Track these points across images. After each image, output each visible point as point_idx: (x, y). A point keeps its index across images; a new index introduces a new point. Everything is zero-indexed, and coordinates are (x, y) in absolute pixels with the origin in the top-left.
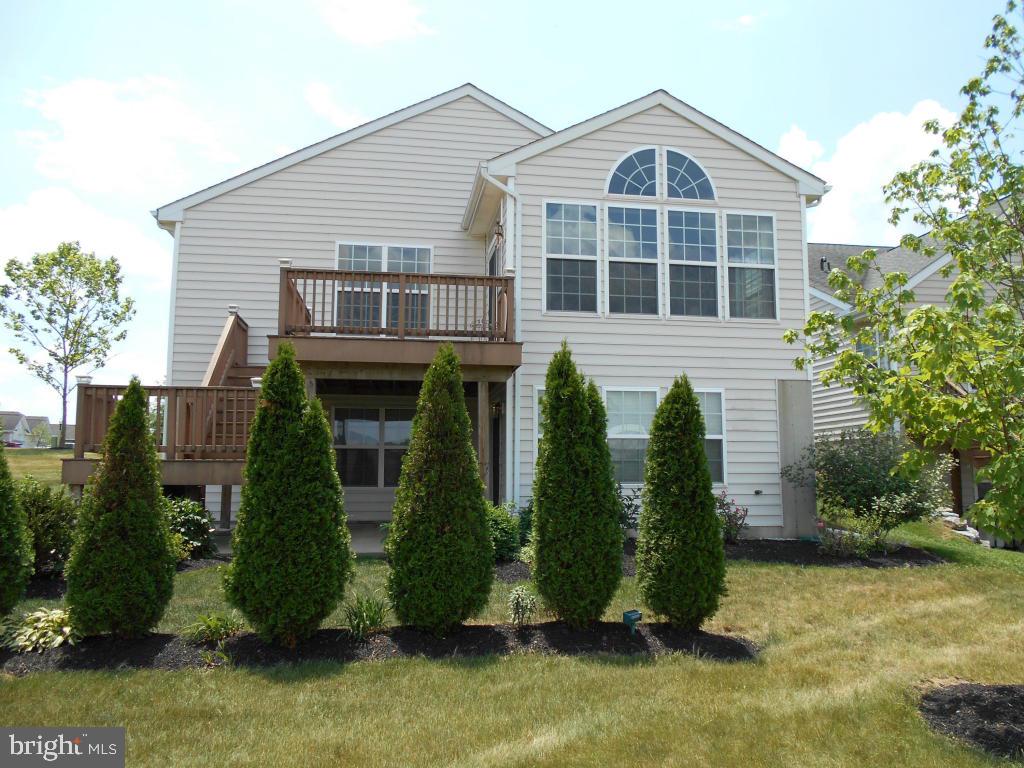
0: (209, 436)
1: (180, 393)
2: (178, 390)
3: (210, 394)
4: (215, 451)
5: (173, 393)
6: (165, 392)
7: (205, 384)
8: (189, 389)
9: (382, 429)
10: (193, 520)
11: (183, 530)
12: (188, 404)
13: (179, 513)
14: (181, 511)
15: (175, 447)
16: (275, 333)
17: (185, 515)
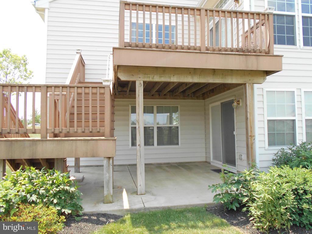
0: (72, 121)
1: (49, 89)
2: (48, 87)
3: (72, 90)
4: (77, 132)
5: (44, 89)
6: (38, 89)
7: (67, 83)
8: (56, 87)
9: (155, 118)
10: (63, 190)
11: (55, 201)
12: (55, 100)
13: (52, 185)
14: (53, 184)
15: (47, 129)
16: (117, 46)
17: (57, 187)
